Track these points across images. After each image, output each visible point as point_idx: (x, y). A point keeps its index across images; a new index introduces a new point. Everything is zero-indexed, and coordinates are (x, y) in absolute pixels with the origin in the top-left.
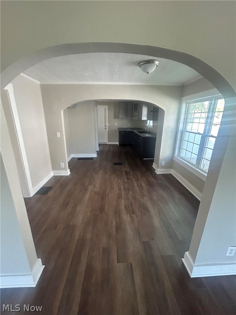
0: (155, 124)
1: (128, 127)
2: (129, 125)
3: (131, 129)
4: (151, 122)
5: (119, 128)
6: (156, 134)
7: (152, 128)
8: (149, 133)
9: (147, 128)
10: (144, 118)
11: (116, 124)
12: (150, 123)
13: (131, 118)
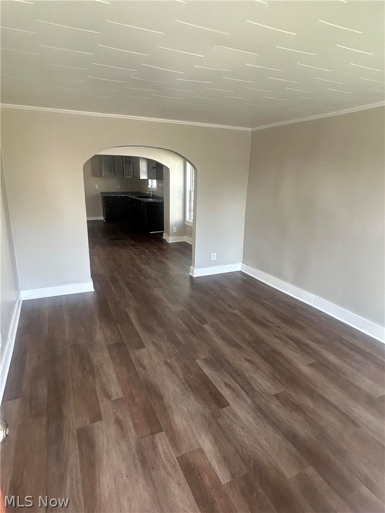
0: (160, 185)
1: (117, 191)
2: (118, 187)
3: (124, 193)
4: (155, 181)
5: (102, 193)
6: (163, 198)
7: (157, 191)
8: (153, 197)
9: (150, 191)
10: (143, 176)
11: (97, 187)
12: (153, 184)
13: (122, 176)
